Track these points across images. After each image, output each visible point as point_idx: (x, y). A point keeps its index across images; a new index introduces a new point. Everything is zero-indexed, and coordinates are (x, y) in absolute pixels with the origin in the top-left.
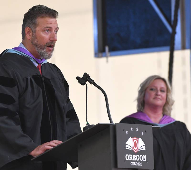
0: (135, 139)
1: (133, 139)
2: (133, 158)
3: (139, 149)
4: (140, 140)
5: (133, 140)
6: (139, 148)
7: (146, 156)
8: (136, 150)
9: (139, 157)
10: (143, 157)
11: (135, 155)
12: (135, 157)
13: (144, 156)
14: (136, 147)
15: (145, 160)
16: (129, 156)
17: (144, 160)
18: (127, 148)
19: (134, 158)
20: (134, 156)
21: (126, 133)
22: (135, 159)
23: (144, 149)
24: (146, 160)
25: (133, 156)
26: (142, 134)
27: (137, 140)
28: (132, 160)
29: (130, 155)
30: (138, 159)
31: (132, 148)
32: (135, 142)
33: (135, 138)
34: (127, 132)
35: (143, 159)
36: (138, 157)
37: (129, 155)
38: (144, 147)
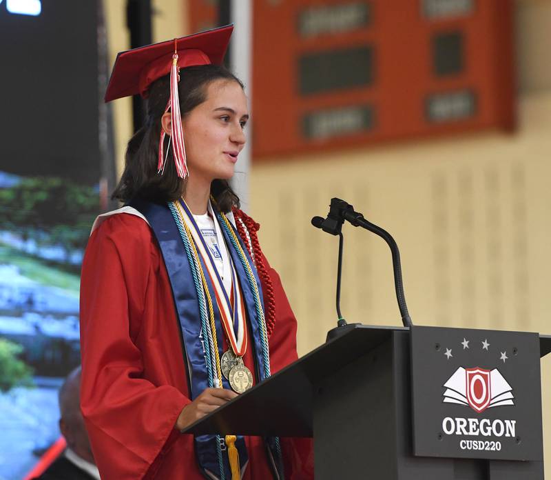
0: (478, 373)
1: (468, 372)
2: (467, 428)
3: (492, 402)
4: (495, 375)
5: (471, 376)
6: (491, 400)
7: (513, 422)
8: (479, 406)
9: (491, 426)
10: (505, 424)
11: (476, 420)
12: (478, 427)
13: (507, 422)
14: (479, 397)
15: (510, 433)
16: (455, 422)
17: (507, 435)
18: (446, 400)
19: (472, 427)
20: (473, 422)
21: (446, 356)
22: (474, 431)
23: (511, 402)
24: (514, 435)
25: (468, 422)
26: (504, 357)
27: (485, 377)
28: (465, 433)
29: (458, 420)
30: (486, 431)
31: (466, 398)
32: (478, 382)
33: (478, 371)
34: (448, 353)
35: (505, 432)
36: (486, 425)
37: (456, 419)
38: (510, 395)
